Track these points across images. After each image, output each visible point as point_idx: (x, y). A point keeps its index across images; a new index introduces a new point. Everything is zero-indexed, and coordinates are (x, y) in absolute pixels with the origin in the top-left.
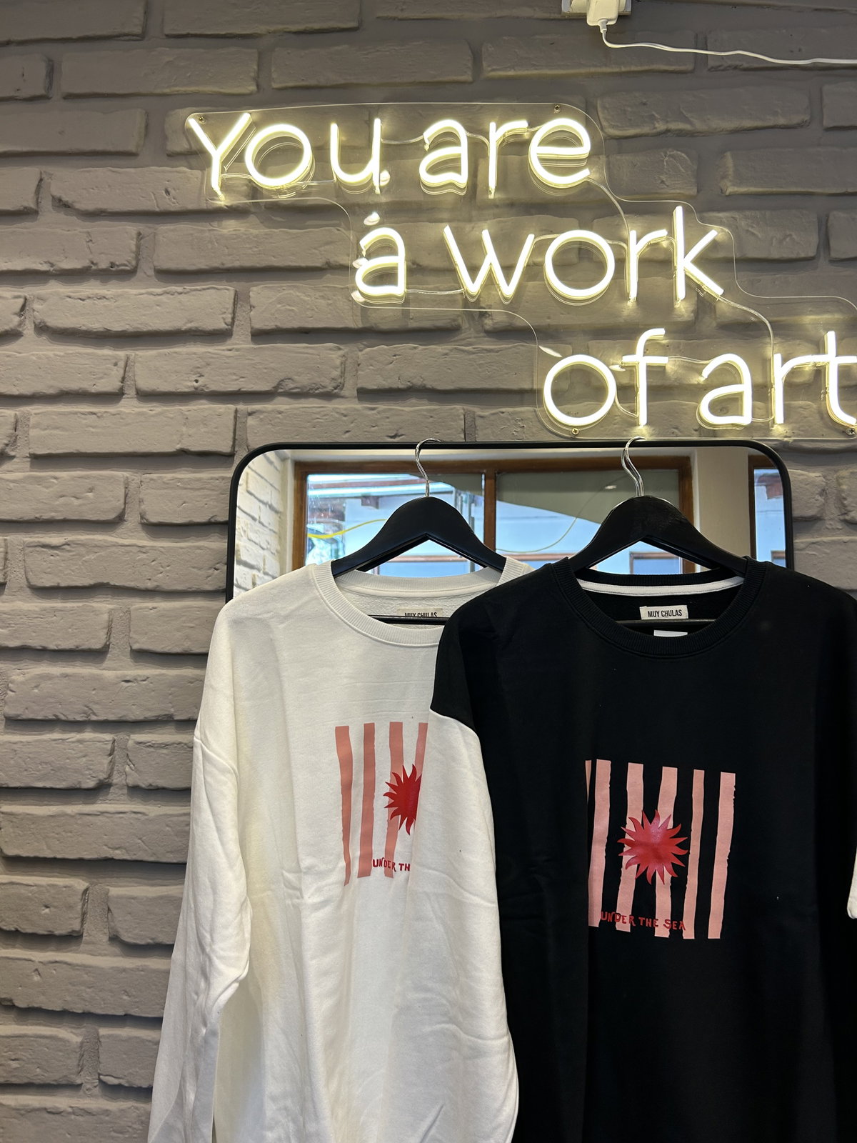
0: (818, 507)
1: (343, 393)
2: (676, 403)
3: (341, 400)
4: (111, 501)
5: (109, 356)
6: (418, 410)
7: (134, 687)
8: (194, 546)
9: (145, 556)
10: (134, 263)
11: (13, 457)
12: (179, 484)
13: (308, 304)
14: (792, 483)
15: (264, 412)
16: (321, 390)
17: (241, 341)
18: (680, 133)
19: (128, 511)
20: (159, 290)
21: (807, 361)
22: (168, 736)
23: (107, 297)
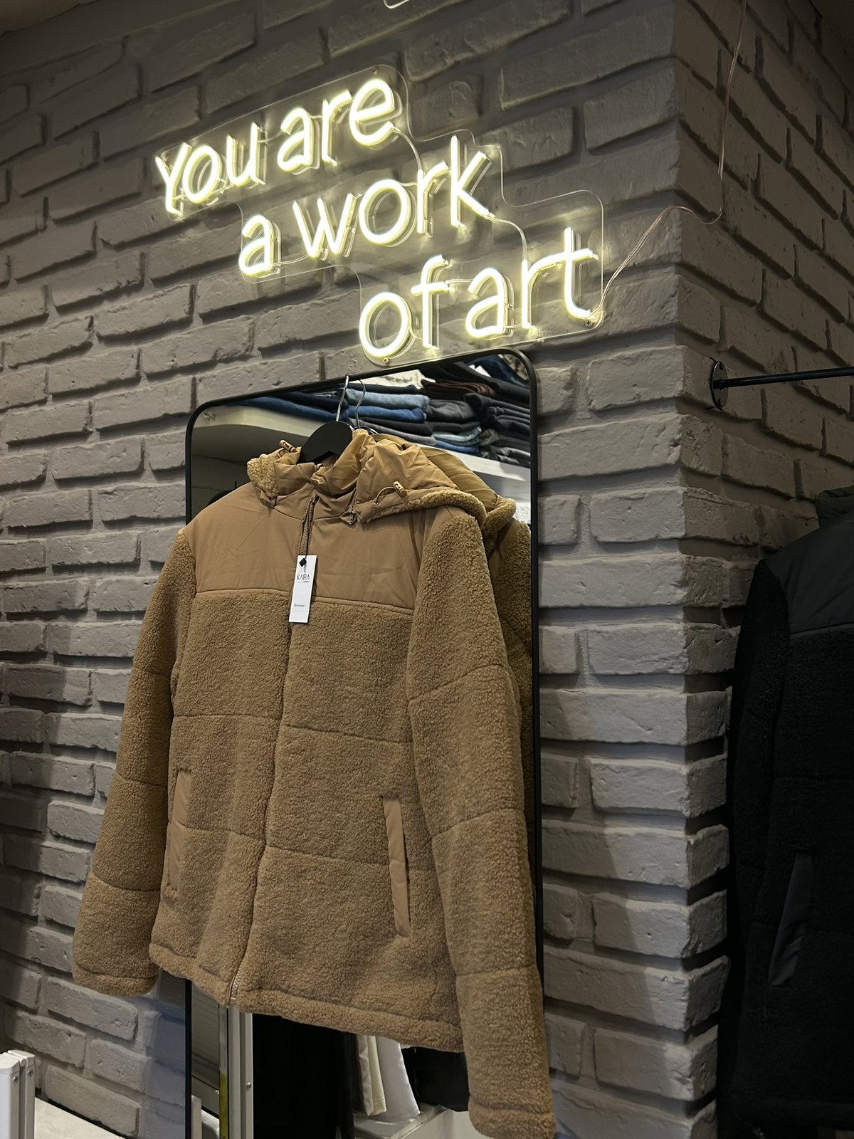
0: (562, 401)
1: (253, 353)
3: (251, 360)
5: (131, 350)
6: (291, 360)
7: (150, 587)
9: (151, 494)
10: (140, 278)
11: (92, 432)
12: (166, 440)
13: (228, 287)
15: (205, 378)
16: (238, 354)
18: (468, 61)
19: (146, 463)
20: (151, 296)
21: (549, 262)
23: (127, 307)
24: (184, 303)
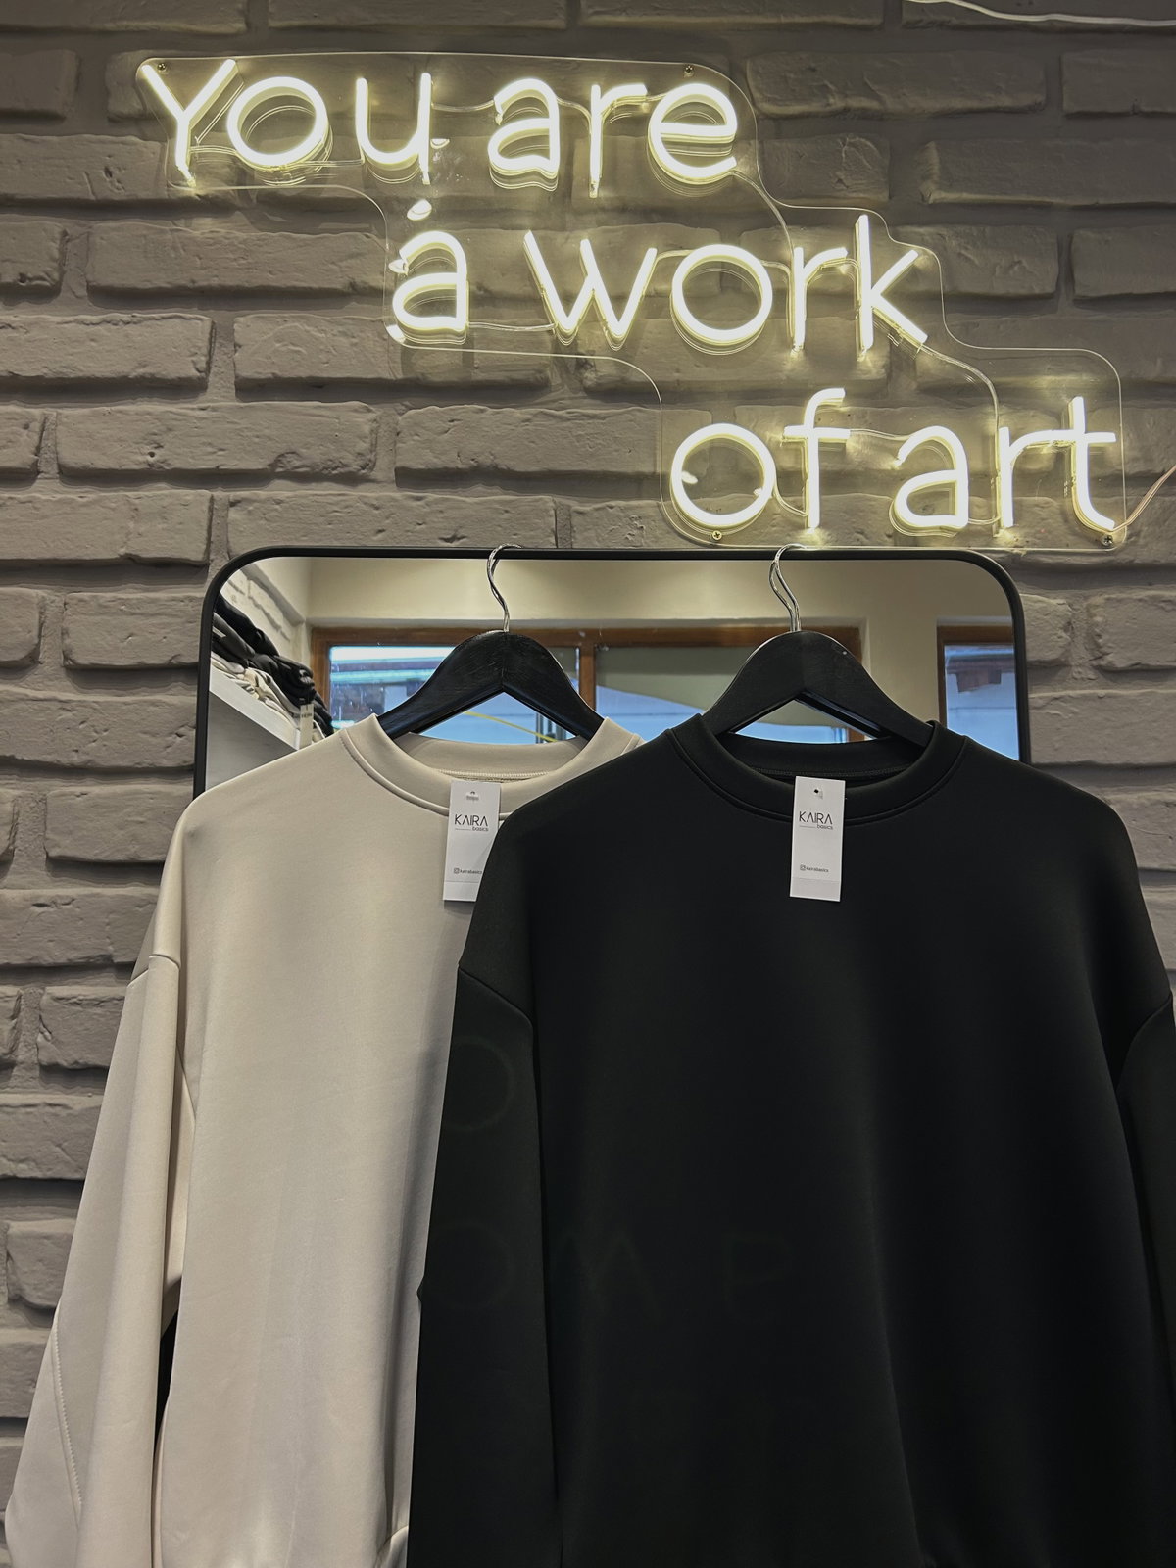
0: (1061, 647)
1: (374, 475)
2: (860, 497)
3: (370, 485)
4: (18, 632)
5: (17, 413)
6: (485, 501)
7: (50, 913)
8: (145, 701)
9: (69, 715)
10: (56, 276)
12: (123, 607)
13: (322, 343)
14: (1025, 613)
15: (255, 501)
16: (342, 471)
17: (220, 396)
18: (865, 115)
19: (44, 647)
20: (94, 318)
21: (1044, 439)
22: (102, 988)
23: (13, 325)
24: (192, 349)
